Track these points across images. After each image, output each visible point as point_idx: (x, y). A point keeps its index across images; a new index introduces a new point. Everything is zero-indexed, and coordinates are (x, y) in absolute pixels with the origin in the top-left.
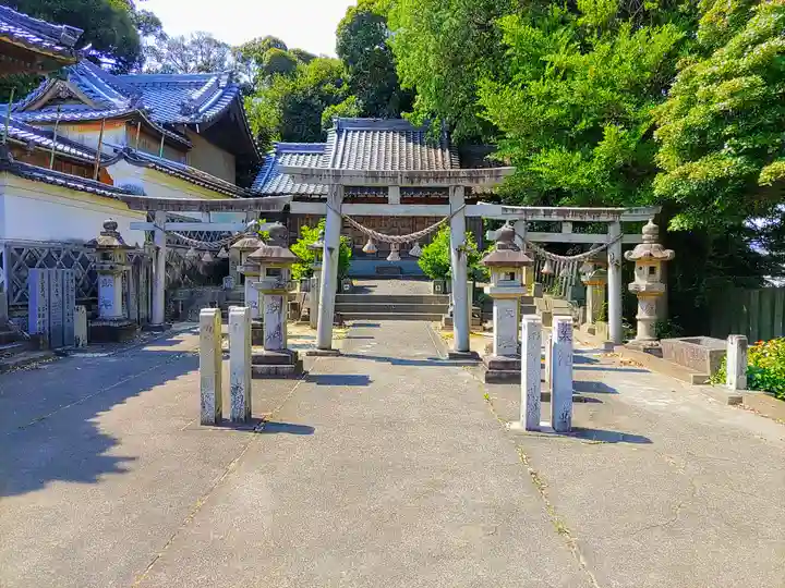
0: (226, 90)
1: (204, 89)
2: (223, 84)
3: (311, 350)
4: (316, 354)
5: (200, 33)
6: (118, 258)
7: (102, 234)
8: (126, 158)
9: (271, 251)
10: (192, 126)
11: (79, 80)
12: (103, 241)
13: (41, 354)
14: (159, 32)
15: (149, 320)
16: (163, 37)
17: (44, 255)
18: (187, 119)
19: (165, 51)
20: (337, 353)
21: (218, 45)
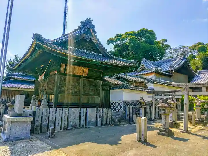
0: (183, 60)
1: (176, 61)
2: (182, 58)
3: (181, 130)
4: (182, 132)
5: (180, 46)
6: (143, 104)
7: (140, 99)
8: (150, 82)
9: (163, 105)
10: (172, 70)
11: (146, 65)
12: (140, 101)
13: (126, 123)
14: (170, 48)
15: (151, 119)
16: (171, 49)
17: (130, 103)
18: (171, 69)
19: (172, 52)
20: (190, 133)
21: (185, 47)
